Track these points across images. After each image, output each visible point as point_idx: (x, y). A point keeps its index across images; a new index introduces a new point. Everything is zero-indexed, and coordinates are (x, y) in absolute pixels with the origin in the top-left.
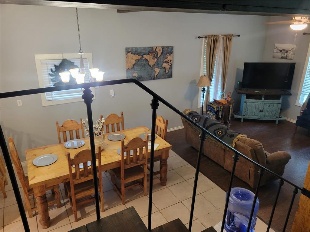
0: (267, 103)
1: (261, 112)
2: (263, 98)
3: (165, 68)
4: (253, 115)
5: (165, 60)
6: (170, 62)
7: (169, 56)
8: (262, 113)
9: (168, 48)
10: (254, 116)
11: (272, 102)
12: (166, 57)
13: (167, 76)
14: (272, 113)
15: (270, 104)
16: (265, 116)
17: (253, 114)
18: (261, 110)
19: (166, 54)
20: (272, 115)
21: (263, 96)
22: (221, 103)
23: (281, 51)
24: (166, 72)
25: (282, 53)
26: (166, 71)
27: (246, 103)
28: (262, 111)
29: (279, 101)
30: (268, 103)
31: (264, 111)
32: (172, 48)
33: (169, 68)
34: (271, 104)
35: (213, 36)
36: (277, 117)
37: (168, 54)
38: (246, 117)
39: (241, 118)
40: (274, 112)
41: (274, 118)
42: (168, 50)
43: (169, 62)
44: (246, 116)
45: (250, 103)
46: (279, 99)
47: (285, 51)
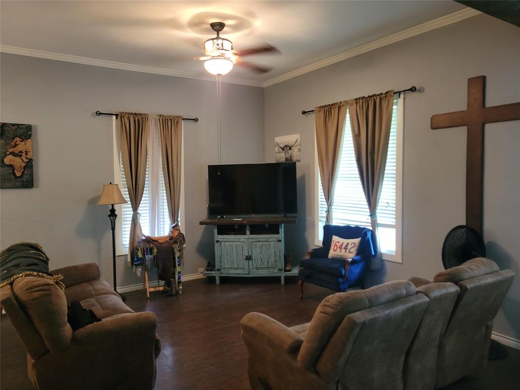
0: (256, 242)
1: (249, 260)
2: (248, 232)
3: (11, 166)
4: (235, 269)
5: (10, 150)
6: (27, 154)
7: (23, 143)
8: (250, 262)
9: (18, 127)
10: (237, 269)
11: (265, 240)
12: (13, 143)
13: (19, 184)
14: (269, 262)
15: (262, 243)
16: (257, 269)
17: (236, 266)
18: (247, 256)
19: (13, 139)
20: (269, 266)
21: (248, 227)
22: (155, 241)
23: (283, 149)
24: (14, 174)
25: (284, 152)
26: (16, 172)
27: (219, 243)
28: (249, 258)
29: (277, 236)
30: (259, 241)
31: (253, 258)
32: (29, 128)
33: (25, 167)
34: (264, 243)
35: (132, 114)
36: (280, 270)
37: (17, 139)
38: (225, 273)
39: (215, 275)
40: (273, 259)
41: (275, 273)
42: (19, 130)
43: (24, 154)
44: (222, 271)
45: (227, 243)
46: (277, 232)
47: (288, 148)
